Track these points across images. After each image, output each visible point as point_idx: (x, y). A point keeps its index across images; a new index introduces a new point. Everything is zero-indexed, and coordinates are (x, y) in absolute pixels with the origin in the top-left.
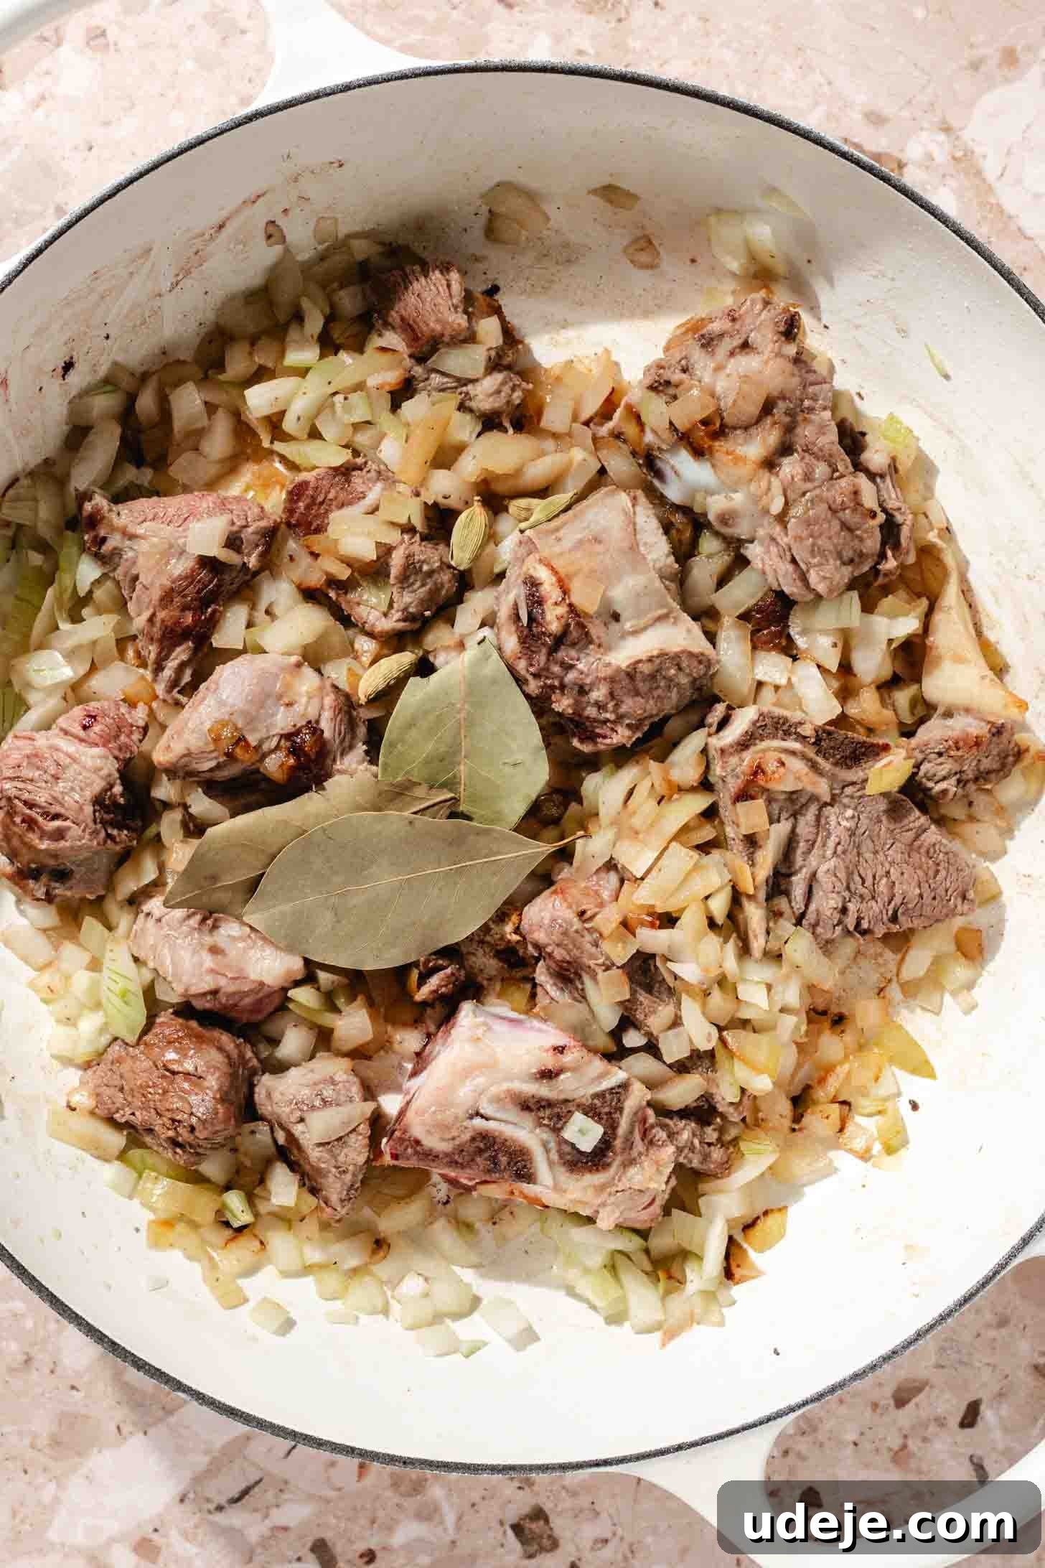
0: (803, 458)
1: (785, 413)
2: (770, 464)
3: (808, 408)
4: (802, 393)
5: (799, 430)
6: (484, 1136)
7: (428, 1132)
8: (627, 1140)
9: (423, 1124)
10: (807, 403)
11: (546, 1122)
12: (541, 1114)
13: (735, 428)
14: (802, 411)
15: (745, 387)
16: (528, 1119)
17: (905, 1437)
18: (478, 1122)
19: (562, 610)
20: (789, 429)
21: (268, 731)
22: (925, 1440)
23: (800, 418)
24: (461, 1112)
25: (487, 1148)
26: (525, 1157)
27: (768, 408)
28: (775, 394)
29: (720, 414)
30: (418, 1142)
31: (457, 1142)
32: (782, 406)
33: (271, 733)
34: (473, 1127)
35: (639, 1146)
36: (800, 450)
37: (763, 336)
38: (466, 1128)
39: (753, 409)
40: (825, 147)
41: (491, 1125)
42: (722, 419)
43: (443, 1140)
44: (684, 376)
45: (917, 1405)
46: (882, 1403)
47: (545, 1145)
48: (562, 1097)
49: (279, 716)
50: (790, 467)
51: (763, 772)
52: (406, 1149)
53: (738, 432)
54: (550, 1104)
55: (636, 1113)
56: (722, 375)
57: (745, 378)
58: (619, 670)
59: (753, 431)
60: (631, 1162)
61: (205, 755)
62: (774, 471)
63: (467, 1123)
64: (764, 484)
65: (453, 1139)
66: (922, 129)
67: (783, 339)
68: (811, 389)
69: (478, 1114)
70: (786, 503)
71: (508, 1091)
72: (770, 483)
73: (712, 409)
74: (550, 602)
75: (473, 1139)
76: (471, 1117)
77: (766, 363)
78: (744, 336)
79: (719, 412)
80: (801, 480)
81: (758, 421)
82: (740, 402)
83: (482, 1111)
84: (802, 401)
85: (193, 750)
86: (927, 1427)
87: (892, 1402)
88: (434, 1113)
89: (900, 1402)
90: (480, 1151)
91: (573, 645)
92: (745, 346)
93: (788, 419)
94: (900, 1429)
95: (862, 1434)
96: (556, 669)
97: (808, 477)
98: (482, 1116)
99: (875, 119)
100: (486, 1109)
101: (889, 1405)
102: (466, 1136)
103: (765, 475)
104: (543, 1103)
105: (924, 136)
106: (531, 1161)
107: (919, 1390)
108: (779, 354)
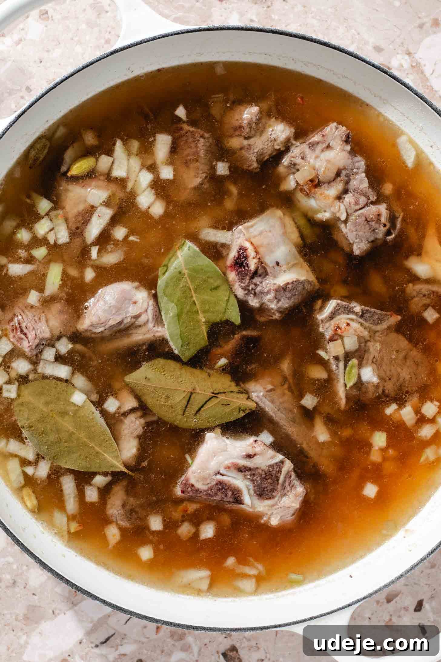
0: (354, 195)
1: (345, 176)
2: (339, 198)
3: (355, 173)
4: (352, 167)
5: (351, 183)
6: (220, 483)
7: (198, 481)
8: (283, 485)
9: (195, 477)
10: (355, 170)
11: (248, 477)
12: (246, 474)
13: (324, 183)
14: (353, 174)
15: (329, 165)
16: (240, 476)
17: (391, 615)
18: (219, 477)
19: (255, 261)
20: (347, 183)
21: (126, 314)
22: (399, 617)
23: (351, 178)
24: (211, 472)
25: (222, 488)
26: (239, 492)
27: (338, 174)
28: (341, 167)
29: (318, 177)
30: (193, 486)
31: (209, 486)
32: (344, 173)
33: (128, 315)
34: (216, 479)
35: (288, 488)
36: (352, 191)
37: (336, 143)
38: (214, 479)
39: (332, 175)
40: (359, 59)
41: (224, 478)
42: (318, 179)
43: (203, 484)
44: (302, 161)
45: (396, 602)
46: (381, 601)
47: (247, 487)
48: (256, 466)
49: (130, 309)
50: (349, 198)
51: (340, 329)
52: (188, 489)
53: (326, 185)
54: (250, 469)
55: (287, 474)
56: (319, 160)
57: (328, 161)
58: (279, 286)
59: (332, 184)
60: (285, 495)
61: (99, 325)
62: (341, 201)
63: (214, 477)
64: (337, 207)
65: (208, 484)
66: (398, 53)
67: (345, 143)
68: (356, 164)
69: (219, 473)
70: (348, 215)
71: (233, 463)
72: (339, 206)
73: (314, 175)
74: (251, 257)
75: (217, 484)
76: (216, 475)
77: (337, 154)
78: (327, 143)
79: (317, 176)
80: (354, 205)
81: (334, 179)
82: (327, 171)
83: (221, 472)
84: (352, 170)
85: (94, 323)
86: (400, 611)
87: (385, 601)
88: (200, 472)
89: (389, 601)
90: (219, 490)
91: (260, 276)
92: (328, 147)
93: (346, 178)
94: (389, 612)
95: (372, 614)
96: (253, 286)
97: (357, 203)
98: (221, 474)
99: (378, 49)
100: (222, 471)
101: (384, 602)
102: (213, 483)
103: (337, 203)
104: (247, 469)
105: (399, 56)
106: (241, 493)
107: (396, 596)
108: (343, 150)
